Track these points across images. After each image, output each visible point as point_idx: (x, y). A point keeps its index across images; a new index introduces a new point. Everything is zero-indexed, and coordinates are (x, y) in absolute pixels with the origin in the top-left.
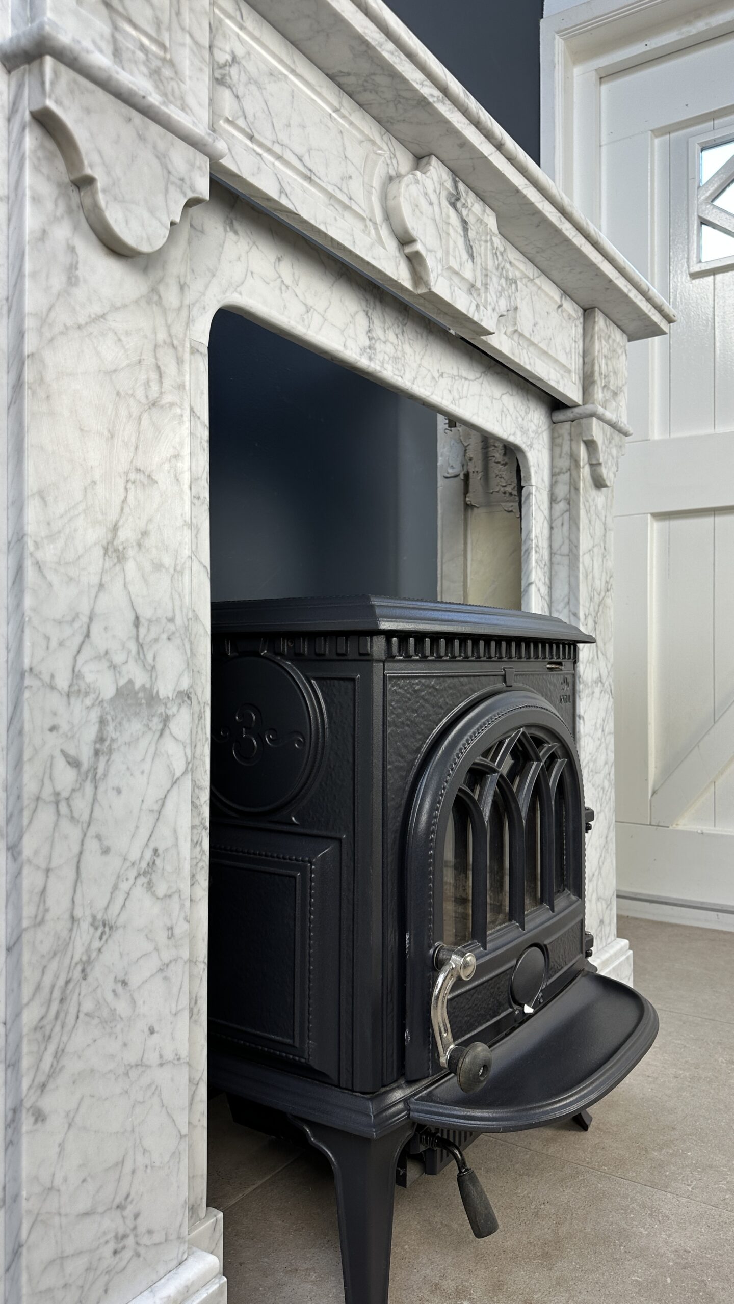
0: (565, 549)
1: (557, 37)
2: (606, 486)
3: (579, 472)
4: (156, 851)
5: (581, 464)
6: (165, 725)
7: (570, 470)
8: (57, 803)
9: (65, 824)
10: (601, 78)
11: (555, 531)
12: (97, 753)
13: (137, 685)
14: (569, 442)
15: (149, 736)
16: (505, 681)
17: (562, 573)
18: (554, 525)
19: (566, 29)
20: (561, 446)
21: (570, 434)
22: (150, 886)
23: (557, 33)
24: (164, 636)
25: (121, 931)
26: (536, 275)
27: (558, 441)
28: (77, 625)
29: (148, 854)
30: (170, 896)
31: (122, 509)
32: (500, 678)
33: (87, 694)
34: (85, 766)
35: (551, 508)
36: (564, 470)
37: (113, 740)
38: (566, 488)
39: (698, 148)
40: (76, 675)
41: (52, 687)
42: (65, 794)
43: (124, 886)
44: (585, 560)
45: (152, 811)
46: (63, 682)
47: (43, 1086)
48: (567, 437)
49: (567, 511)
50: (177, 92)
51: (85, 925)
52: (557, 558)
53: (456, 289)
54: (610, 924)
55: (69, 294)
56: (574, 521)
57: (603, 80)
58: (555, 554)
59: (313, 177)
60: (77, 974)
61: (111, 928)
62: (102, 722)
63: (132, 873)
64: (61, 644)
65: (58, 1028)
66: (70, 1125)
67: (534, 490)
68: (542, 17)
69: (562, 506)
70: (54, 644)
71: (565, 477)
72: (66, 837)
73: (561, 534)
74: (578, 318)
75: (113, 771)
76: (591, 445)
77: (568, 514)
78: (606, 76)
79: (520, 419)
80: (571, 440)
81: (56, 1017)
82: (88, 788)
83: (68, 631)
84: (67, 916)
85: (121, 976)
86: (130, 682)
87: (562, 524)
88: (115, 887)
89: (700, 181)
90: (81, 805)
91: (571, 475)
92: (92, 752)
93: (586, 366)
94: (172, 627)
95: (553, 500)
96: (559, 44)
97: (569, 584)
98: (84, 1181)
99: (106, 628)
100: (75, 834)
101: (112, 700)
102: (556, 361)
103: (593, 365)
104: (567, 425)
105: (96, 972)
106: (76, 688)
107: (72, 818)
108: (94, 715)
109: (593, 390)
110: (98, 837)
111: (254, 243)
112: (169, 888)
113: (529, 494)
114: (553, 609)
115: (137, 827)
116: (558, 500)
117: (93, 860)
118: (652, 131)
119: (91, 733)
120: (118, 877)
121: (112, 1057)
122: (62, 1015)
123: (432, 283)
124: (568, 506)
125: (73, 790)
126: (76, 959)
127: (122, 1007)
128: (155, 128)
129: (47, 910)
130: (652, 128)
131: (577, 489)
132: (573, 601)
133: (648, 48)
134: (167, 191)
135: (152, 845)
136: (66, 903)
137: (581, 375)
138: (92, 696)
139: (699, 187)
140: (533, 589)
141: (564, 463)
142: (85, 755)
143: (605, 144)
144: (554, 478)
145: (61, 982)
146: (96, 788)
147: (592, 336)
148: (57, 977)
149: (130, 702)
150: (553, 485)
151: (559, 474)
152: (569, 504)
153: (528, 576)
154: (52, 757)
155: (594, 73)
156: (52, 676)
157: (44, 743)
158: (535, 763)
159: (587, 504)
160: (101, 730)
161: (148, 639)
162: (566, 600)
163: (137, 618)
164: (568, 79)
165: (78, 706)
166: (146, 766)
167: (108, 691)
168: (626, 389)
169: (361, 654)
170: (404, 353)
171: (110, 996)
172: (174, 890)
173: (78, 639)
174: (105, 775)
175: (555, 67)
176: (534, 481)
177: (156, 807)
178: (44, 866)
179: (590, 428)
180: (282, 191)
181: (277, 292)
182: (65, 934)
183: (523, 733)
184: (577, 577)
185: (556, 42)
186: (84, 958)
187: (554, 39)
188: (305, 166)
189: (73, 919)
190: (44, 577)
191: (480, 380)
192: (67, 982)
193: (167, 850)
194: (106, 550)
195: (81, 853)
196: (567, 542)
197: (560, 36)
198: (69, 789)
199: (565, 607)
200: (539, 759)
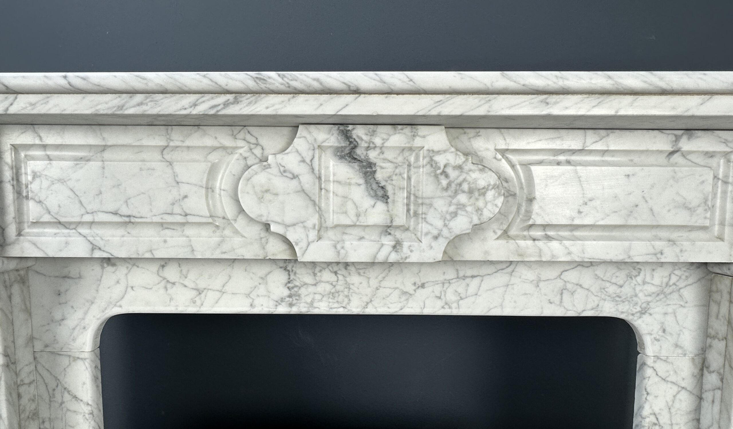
7: (726, 339)
11: (704, 404)
14: (727, 304)
18: (704, 396)
20: (719, 304)
35: (701, 376)
36: (720, 336)
38: (722, 360)
48: (726, 296)
69: (713, 379)
71: (721, 345)
77: (721, 393)
87: (713, 401)
104: (727, 281)
116: (711, 369)
123: (298, 255)
124: (719, 383)
151: (714, 337)
152: (722, 380)
176: (650, 352)
180: (94, 248)
181: (162, 291)
188: (122, 216)
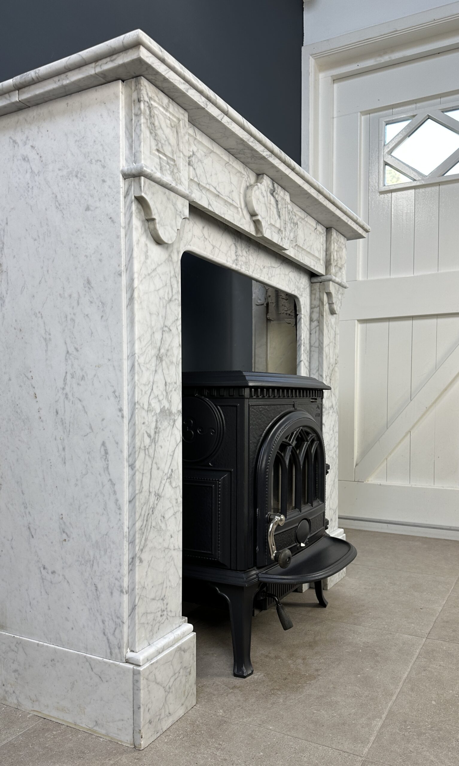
0: (317, 344)
1: (311, 57)
2: (336, 314)
3: (323, 307)
4: (172, 470)
5: (325, 304)
6: (174, 423)
7: (319, 306)
8: (145, 450)
9: (147, 457)
10: (334, 80)
11: (312, 335)
12: (155, 433)
13: (166, 408)
14: (319, 293)
15: (170, 426)
16: (294, 407)
17: (316, 355)
18: (311, 333)
19: (316, 54)
20: (315, 294)
21: (319, 289)
22: (170, 483)
23: (311, 55)
24: (174, 389)
25: (162, 498)
26: (305, 216)
27: (314, 292)
28: (149, 385)
29: (170, 471)
30: (176, 487)
31: (161, 342)
32: (292, 406)
33: (152, 411)
34: (152, 438)
35: (310, 324)
36: (317, 306)
37: (159, 428)
38: (318, 315)
39: (384, 123)
40: (149, 404)
41: (143, 409)
42: (147, 447)
43: (164, 482)
44: (326, 349)
45: (171, 455)
46: (146, 407)
47: (142, 550)
48: (318, 290)
49: (318, 326)
50: (179, 177)
51: (153, 494)
52: (313, 349)
53: (273, 233)
54: (335, 521)
55: (146, 262)
56: (321, 331)
57: (335, 81)
58: (312, 346)
59: (220, 195)
60: (151, 512)
61: (160, 496)
62: (157, 421)
63: (166, 478)
64: (145, 393)
65: (146, 530)
66: (149, 566)
67: (303, 316)
68: (303, 45)
69: (315, 324)
70: (143, 393)
71: (317, 310)
72: (147, 462)
73: (315, 337)
74: (324, 233)
75: (160, 440)
76: (329, 294)
77: (318, 327)
78: (337, 79)
79: (297, 283)
80: (320, 292)
81: (145, 526)
82: (153, 445)
83: (147, 388)
84: (148, 491)
85: (163, 515)
86: (164, 407)
87: (316, 332)
88: (161, 482)
89: (385, 142)
90: (151, 451)
91: (320, 309)
92: (154, 433)
93: (327, 256)
94: (176, 386)
95: (311, 320)
96: (312, 61)
97: (319, 361)
98: (153, 587)
99: (157, 387)
100: (150, 461)
101: (159, 413)
102: (314, 256)
103: (330, 256)
104: (318, 284)
105: (156, 512)
106: (149, 409)
107: (149, 456)
108: (154, 419)
109: (330, 268)
110: (156, 463)
111: (195, 223)
112: (176, 484)
113: (301, 318)
114: (311, 373)
115: (167, 461)
116: (314, 320)
117: (154, 471)
118: (361, 112)
119: (153, 425)
120: (162, 479)
121: (160, 543)
122: (147, 526)
123: (264, 233)
124: (318, 324)
125: (149, 446)
126: (150, 507)
127: (163, 526)
128: (172, 194)
129: (143, 488)
130: (361, 110)
131: (323, 316)
132: (320, 369)
133: (359, 67)
134: (176, 218)
135: (171, 468)
136: (148, 487)
137: (325, 261)
138: (154, 412)
139: (384, 145)
140: (302, 363)
141: (317, 303)
142: (152, 434)
143: (336, 117)
144: (312, 310)
145: (146, 514)
146: (155, 445)
147: (330, 242)
148: (145, 512)
149: (164, 414)
150: (311, 313)
151: (314, 308)
152: (319, 322)
153: (300, 358)
154: (143, 433)
155: (330, 77)
156: (143, 404)
157: (141, 428)
158: (306, 443)
159: (327, 323)
160: (156, 424)
161: (169, 391)
162: (317, 368)
163: (166, 383)
164: (316, 81)
165: (150, 415)
166: (169, 438)
167: (158, 411)
168: (345, 265)
169: (240, 396)
170: (249, 260)
171: (160, 521)
172: (177, 485)
173: (150, 391)
174: (158, 441)
175: (309, 74)
176: (302, 312)
177: (172, 454)
178: (142, 472)
179: (329, 286)
180: (209, 204)
181: (203, 242)
182: (147, 497)
183: (302, 430)
184: (322, 358)
185: (310, 60)
186: (153, 506)
187: (309, 58)
188: (217, 191)
189: (150, 492)
190: (141, 368)
191: (280, 267)
192: (148, 514)
193: (175, 470)
194: (157, 357)
195: (151, 468)
196: (318, 340)
197: (313, 57)
198: (148, 445)
199: (316, 372)
200: (307, 441)
